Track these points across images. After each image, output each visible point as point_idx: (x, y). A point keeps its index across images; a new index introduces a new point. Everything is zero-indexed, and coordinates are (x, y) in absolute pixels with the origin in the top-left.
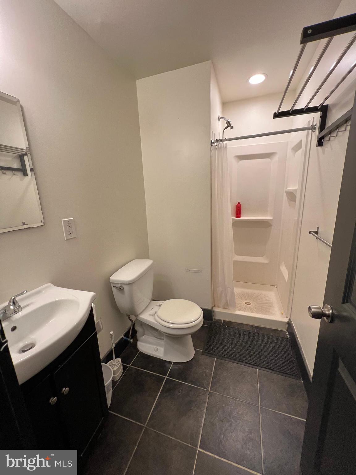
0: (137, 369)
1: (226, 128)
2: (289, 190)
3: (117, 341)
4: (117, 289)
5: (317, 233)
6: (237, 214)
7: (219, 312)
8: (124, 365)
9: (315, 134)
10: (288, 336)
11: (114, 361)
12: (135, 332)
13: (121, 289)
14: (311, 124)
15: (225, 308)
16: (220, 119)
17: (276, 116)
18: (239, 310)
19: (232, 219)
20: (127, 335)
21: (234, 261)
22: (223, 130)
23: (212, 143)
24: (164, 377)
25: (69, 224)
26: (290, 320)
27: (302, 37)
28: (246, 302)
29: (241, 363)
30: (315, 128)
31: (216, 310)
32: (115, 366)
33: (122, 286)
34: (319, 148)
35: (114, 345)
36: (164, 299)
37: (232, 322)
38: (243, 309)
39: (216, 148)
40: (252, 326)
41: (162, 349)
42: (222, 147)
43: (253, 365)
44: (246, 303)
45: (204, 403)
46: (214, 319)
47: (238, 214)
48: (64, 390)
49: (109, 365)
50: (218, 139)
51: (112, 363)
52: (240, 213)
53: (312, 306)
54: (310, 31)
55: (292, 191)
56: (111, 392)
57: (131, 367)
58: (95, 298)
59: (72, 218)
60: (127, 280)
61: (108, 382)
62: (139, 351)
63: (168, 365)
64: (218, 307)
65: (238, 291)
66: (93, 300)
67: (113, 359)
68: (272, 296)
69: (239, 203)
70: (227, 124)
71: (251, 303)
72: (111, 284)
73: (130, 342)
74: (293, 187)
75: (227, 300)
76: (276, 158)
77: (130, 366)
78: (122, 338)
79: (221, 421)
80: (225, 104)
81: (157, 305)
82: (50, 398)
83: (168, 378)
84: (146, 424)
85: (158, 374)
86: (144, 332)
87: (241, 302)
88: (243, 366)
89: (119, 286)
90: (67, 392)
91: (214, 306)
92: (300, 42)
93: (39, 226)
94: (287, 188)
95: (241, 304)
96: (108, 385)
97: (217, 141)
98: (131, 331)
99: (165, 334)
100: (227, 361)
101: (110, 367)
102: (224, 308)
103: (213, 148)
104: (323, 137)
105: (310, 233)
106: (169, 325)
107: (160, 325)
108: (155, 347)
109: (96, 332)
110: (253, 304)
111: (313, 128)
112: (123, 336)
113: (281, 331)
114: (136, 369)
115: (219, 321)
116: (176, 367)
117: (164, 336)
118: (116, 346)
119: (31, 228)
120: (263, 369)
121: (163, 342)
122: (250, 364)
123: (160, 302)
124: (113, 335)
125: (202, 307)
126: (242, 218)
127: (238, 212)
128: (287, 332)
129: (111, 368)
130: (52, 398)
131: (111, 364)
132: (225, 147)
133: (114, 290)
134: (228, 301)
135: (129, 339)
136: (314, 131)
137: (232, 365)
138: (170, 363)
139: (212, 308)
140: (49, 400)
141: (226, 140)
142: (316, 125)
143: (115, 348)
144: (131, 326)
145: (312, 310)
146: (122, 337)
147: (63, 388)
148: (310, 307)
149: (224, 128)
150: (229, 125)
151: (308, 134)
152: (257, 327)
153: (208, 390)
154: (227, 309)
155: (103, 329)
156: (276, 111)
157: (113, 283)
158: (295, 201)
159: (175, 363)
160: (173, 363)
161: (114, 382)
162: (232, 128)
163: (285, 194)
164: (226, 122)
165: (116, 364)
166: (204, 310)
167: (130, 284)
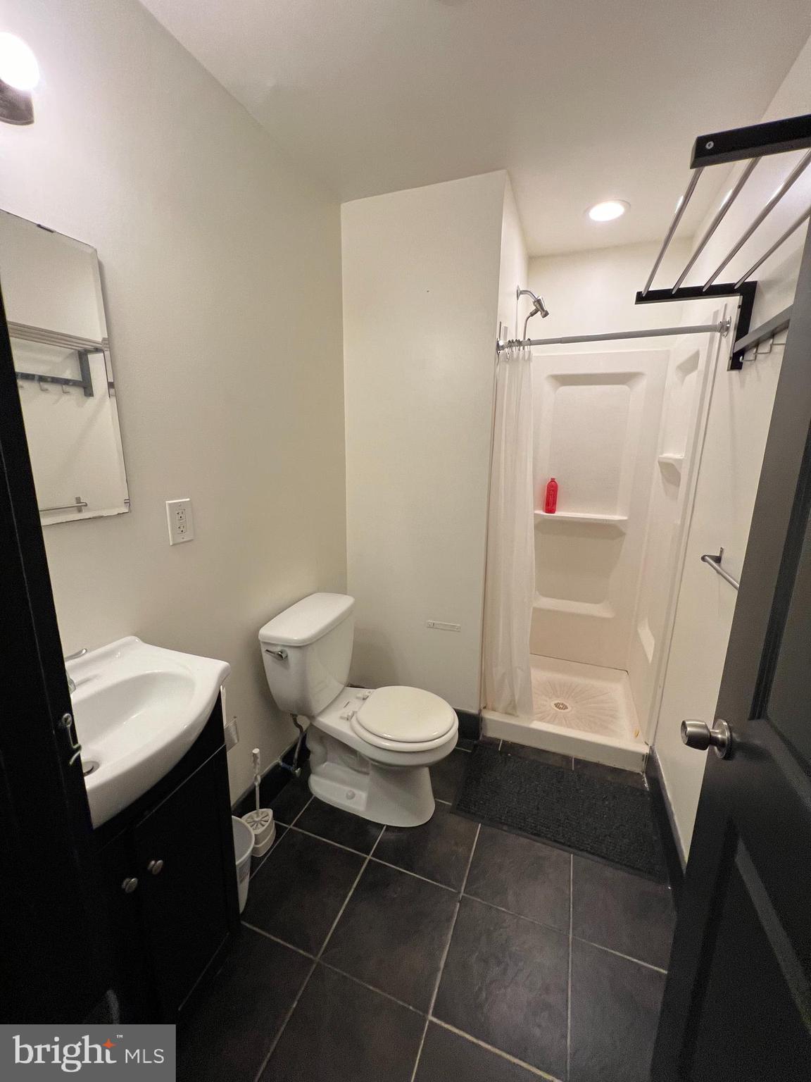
0: (306, 834)
1: (532, 315)
2: (664, 458)
3: (266, 769)
4: (275, 657)
5: (718, 560)
6: (548, 504)
7: (495, 721)
8: (279, 825)
9: (727, 342)
10: (646, 785)
11: (257, 813)
12: (305, 753)
13: (281, 657)
14: (720, 319)
15: (510, 714)
16: (519, 293)
17: (642, 298)
18: (541, 719)
19: (535, 514)
20: (288, 758)
21: (534, 608)
22: (526, 318)
23: (498, 347)
24: (365, 856)
25: (179, 511)
26: (652, 749)
27: (693, 156)
28: (556, 702)
29: (536, 838)
30: (728, 329)
31: (488, 715)
32: (259, 825)
33: (285, 651)
34: (734, 373)
35: (259, 779)
36: (374, 685)
37: (523, 747)
38: (548, 718)
39: (508, 359)
40: (566, 758)
41: (362, 795)
42: (521, 357)
43: (563, 844)
44: (557, 705)
45: (449, 919)
46: (483, 736)
47: (550, 505)
48: (154, 865)
49: (246, 821)
50: (513, 341)
51: (252, 818)
52: (554, 503)
53: (688, 720)
54: (710, 145)
55: (671, 461)
56: (247, 880)
57: (294, 830)
58: (229, 674)
59: (188, 499)
60: (296, 638)
61: (242, 858)
62: (311, 794)
63: (373, 831)
64: (494, 710)
65: (539, 676)
66: (224, 678)
67: (255, 809)
68: (617, 692)
69: (553, 480)
70: (535, 305)
71: (567, 705)
72: (262, 644)
73: (295, 774)
74: (674, 454)
75: (513, 695)
76: (641, 386)
77: (291, 826)
78: (277, 766)
79: (484, 961)
80: (533, 260)
81: (357, 698)
82: (124, 879)
83: (374, 859)
84: (319, 956)
85: (352, 848)
86: (326, 753)
87: (545, 703)
88: (539, 844)
89: (277, 649)
90: (158, 871)
91: (485, 708)
92: (689, 164)
93: (119, 514)
94: (662, 453)
95: (546, 705)
96: (243, 864)
97: (511, 344)
98: (297, 750)
99: (372, 762)
100: (505, 831)
101: (248, 826)
102: (506, 713)
103: (501, 358)
104: (742, 352)
105: (703, 559)
106: (383, 743)
107: (360, 740)
108: (347, 789)
109: (225, 747)
110: (572, 707)
111: (723, 328)
112: (278, 760)
113: (632, 773)
114: (303, 834)
115: (493, 743)
116: (392, 836)
117: (370, 765)
118: (262, 780)
119: (102, 517)
120: (585, 854)
121: (366, 780)
122: (555, 841)
123: (365, 692)
124: (259, 756)
125: (458, 708)
126: (558, 514)
127: (551, 499)
128: (644, 776)
129: (251, 829)
130: (127, 880)
131: (250, 820)
132: (526, 358)
133: (267, 658)
134: (517, 697)
135: (291, 769)
136: (725, 333)
137: (518, 842)
138: (380, 826)
139: (480, 711)
140: (122, 882)
141: (530, 343)
142: (729, 323)
143: (261, 785)
144: (298, 738)
145: (689, 729)
146: (278, 764)
147: (151, 861)
148: (684, 724)
149: (529, 314)
150: (540, 308)
151: (712, 340)
152: (578, 761)
153: (459, 893)
154: (513, 715)
155: (238, 740)
156: (642, 289)
157: (265, 643)
158: (678, 484)
159: (389, 828)
160: (385, 827)
161: (254, 860)
162: (546, 314)
163: (657, 468)
164: (532, 300)
165: (261, 820)
166: (461, 715)
167: (302, 647)
